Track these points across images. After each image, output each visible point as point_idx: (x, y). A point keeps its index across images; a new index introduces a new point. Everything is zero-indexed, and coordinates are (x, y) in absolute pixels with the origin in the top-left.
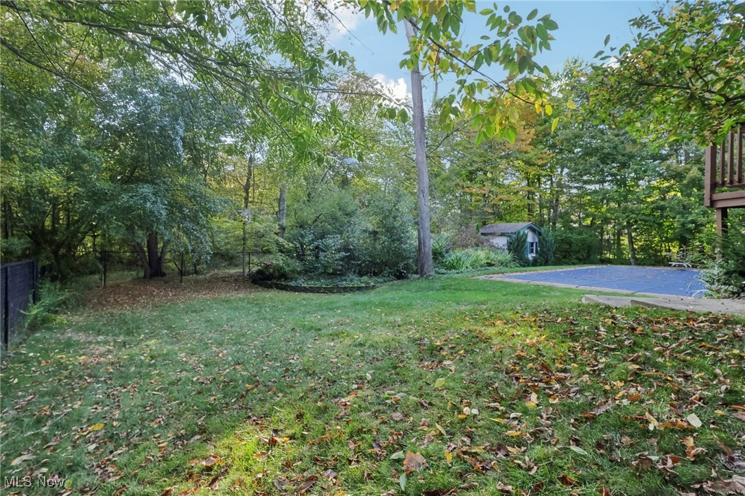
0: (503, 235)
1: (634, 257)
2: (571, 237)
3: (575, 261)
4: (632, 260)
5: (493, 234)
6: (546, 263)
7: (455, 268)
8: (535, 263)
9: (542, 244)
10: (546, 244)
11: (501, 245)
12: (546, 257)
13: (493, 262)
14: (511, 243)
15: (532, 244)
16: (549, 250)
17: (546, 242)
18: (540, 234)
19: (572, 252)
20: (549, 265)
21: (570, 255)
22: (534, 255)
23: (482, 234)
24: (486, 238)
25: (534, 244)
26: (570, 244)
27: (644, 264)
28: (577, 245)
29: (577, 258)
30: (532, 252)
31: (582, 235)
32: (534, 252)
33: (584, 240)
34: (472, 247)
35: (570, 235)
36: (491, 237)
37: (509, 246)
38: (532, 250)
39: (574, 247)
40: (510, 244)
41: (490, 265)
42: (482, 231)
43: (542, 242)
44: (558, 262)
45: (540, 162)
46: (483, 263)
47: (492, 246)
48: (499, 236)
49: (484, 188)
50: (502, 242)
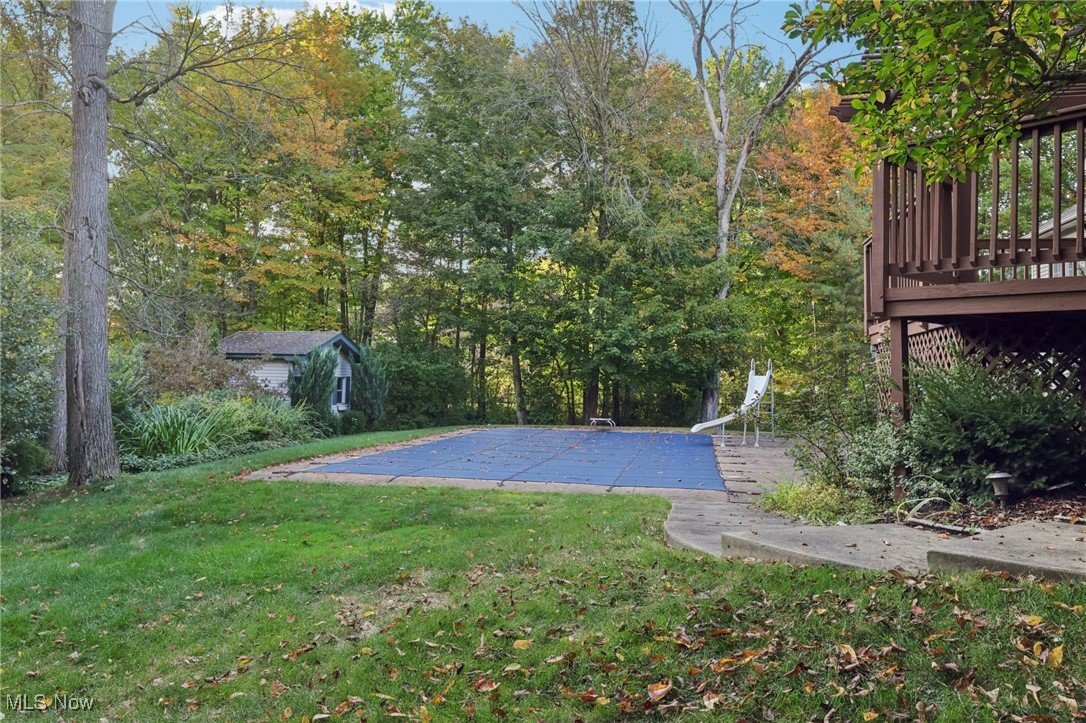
0: (279, 359)
1: (522, 408)
2: (417, 366)
3: (421, 418)
4: (519, 414)
5: (256, 357)
6: (370, 426)
7: (165, 450)
8: (346, 427)
9: (362, 382)
10: (371, 382)
11: (273, 385)
12: (369, 411)
13: (266, 429)
14: (298, 380)
15: (340, 380)
16: (375, 396)
17: (371, 377)
18: (357, 359)
19: (417, 398)
20: (377, 430)
21: (414, 407)
22: (342, 407)
23: (230, 356)
24: (239, 366)
25: (344, 382)
26: (415, 381)
27: (538, 422)
28: (428, 384)
29: (426, 413)
30: (339, 401)
31: (437, 362)
32: (343, 400)
33: (441, 373)
34: (207, 388)
35: (415, 363)
36: (249, 363)
37: (293, 388)
38: (340, 394)
39: (422, 388)
40: (295, 382)
41: (259, 436)
42: (223, 348)
43: (362, 377)
44: (391, 424)
45: (358, 197)
46: (239, 431)
47: (253, 387)
48: (270, 361)
49: (227, 240)
50: (275, 376)
